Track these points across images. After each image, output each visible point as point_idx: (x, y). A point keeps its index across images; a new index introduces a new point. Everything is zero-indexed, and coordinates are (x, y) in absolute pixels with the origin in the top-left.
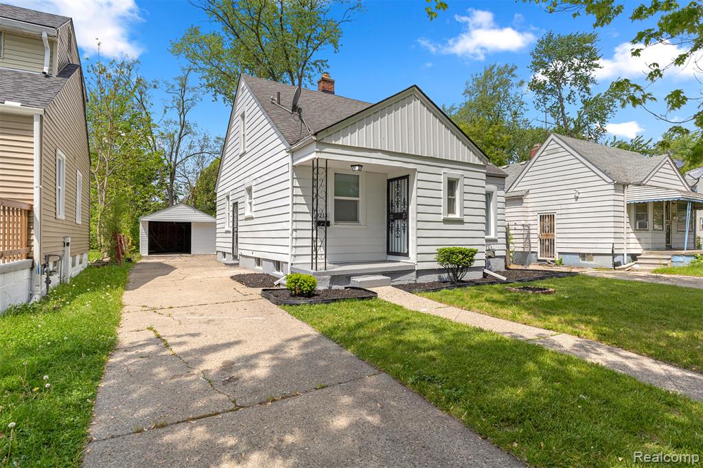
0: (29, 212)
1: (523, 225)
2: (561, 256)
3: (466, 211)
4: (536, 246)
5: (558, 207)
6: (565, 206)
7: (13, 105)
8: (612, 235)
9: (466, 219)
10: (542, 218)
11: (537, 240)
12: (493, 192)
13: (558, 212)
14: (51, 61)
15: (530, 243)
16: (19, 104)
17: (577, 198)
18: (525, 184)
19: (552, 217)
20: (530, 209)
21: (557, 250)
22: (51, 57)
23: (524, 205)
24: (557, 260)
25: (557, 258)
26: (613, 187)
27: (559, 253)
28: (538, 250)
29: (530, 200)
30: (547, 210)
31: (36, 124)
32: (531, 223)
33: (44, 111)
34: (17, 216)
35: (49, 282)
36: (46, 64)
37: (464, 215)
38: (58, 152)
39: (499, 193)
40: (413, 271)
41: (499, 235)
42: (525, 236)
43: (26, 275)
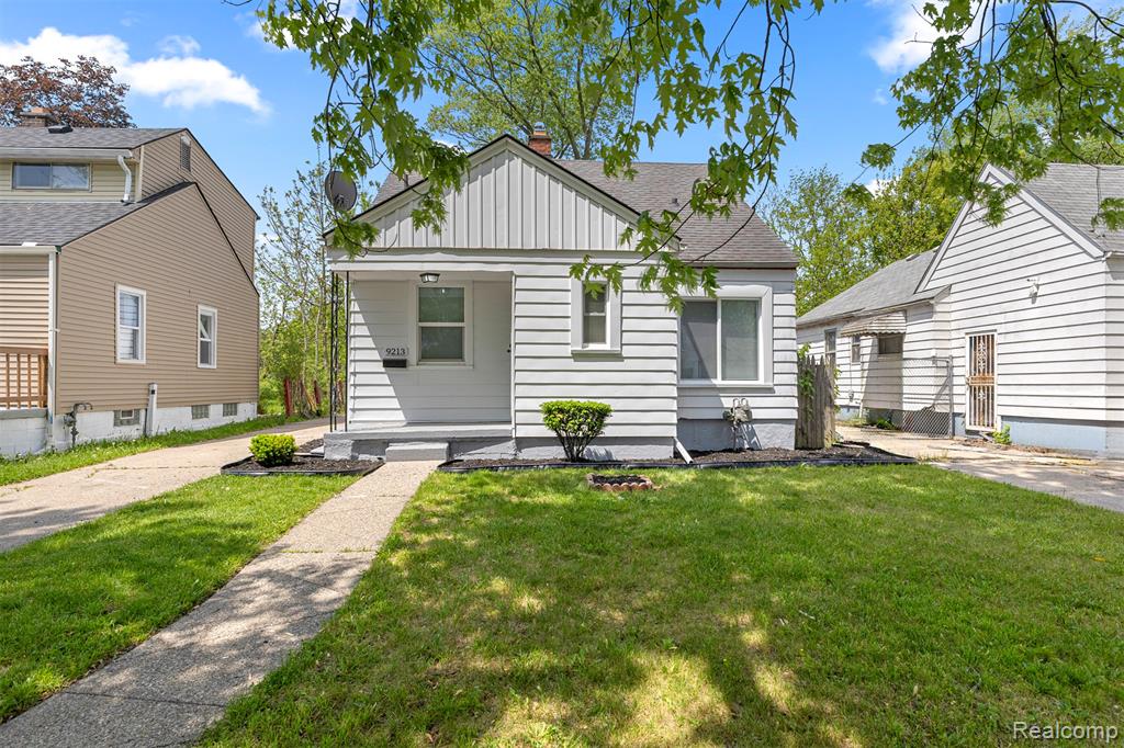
1: (934, 359)
2: (1008, 424)
3: (627, 337)
4: (962, 402)
5: (1000, 319)
6: (1011, 317)
7: (29, 246)
8: (1102, 378)
9: (626, 351)
10: (974, 342)
11: (964, 390)
12: (761, 298)
13: (1001, 329)
14: (133, 186)
15: (951, 395)
16: (33, 244)
17: (1034, 297)
18: (945, 273)
19: (989, 340)
20: (954, 325)
21: (999, 411)
22: (133, 181)
23: (936, 317)
24: (999, 431)
25: (999, 427)
26: (1102, 266)
27: (1003, 417)
28: (965, 409)
29: (955, 307)
30: (982, 324)
31: (51, 264)
32: (955, 353)
33: (59, 247)
34: (29, 362)
35: (75, 433)
36: (126, 191)
37: (622, 345)
38: (120, 288)
39: (779, 298)
40: (509, 438)
41: (779, 379)
42: (942, 381)
43: (34, 424)
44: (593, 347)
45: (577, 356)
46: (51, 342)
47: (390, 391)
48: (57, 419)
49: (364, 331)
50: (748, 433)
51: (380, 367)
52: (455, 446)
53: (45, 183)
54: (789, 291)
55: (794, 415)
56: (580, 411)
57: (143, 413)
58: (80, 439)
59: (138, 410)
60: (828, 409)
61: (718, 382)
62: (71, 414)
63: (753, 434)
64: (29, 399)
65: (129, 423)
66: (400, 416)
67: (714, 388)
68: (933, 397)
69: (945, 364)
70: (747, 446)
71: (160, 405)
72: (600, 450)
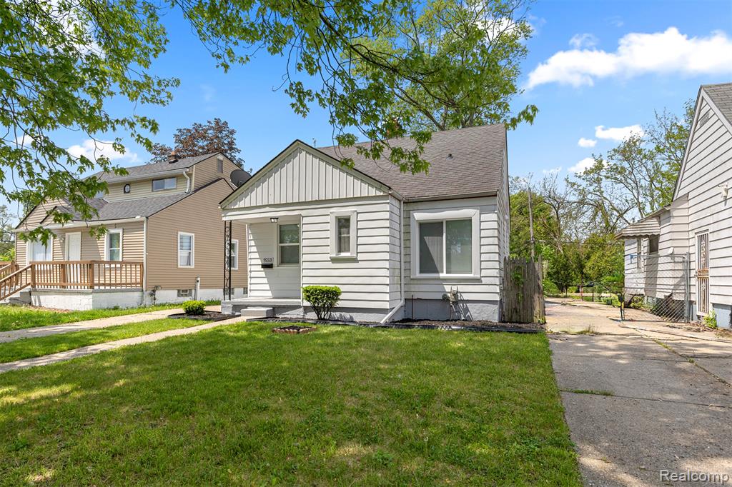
0: (141, 264)
1: (672, 255)
2: (717, 310)
3: (361, 248)
4: (695, 292)
5: (710, 220)
6: (715, 218)
7: (138, 218)
9: (360, 257)
10: (699, 240)
11: (696, 281)
12: (472, 218)
13: (711, 228)
14: (190, 185)
15: (688, 285)
17: (726, 200)
18: (686, 183)
19: (706, 238)
20: (690, 227)
21: (713, 299)
22: (190, 182)
23: (673, 221)
24: (712, 317)
25: (711, 313)
27: (714, 305)
28: (696, 298)
29: (691, 211)
30: (702, 225)
31: (144, 225)
32: (691, 250)
33: (147, 218)
34: (131, 268)
35: (155, 299)
36: (187, 187)
37: (357, 253)
38: (180, 233)
39: (484, 217)
40: (299, 307)
41: (484, 273)
42: (680, 274)
43: (137, 295)
44: (343, 255)
45: (334, 260)
46: (144, 259)
47: (265, 281)
48: (146, 293)
49: (254, 249)
50: (463, 309)
51: (260, 268)
52: (276, 309)
53: (161, 188)
54: (493, 211)
55: (497, 298)
56: (316, 291)
57: (193, 291)
58: (157, 302)
59: (191, 290)
60: (537, 295)
61: (443, 275)
62: (154, 291)
63: (467, 310)
64: (136, 283)
65: (186, 295)
66: (269, 294)
67: (439, 279)
68: (672, 287)
69: (681, 260)
70: (463, 318)
71: (201, 288)
72: (336, 315)
